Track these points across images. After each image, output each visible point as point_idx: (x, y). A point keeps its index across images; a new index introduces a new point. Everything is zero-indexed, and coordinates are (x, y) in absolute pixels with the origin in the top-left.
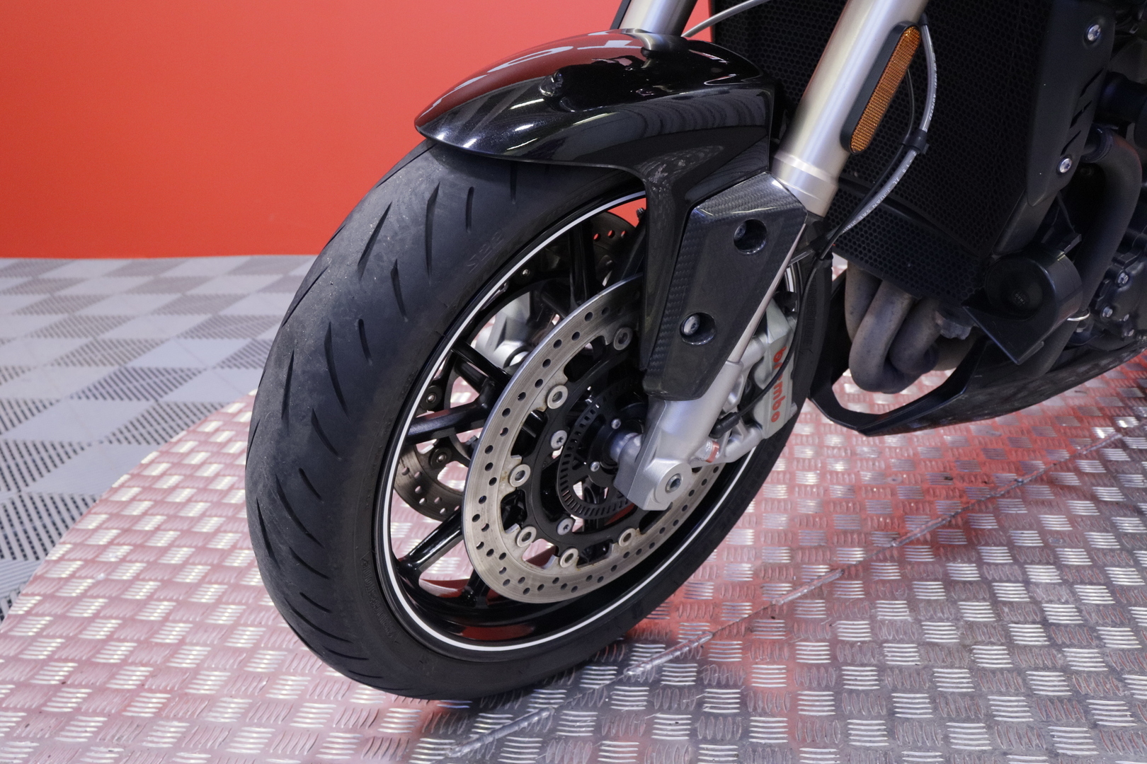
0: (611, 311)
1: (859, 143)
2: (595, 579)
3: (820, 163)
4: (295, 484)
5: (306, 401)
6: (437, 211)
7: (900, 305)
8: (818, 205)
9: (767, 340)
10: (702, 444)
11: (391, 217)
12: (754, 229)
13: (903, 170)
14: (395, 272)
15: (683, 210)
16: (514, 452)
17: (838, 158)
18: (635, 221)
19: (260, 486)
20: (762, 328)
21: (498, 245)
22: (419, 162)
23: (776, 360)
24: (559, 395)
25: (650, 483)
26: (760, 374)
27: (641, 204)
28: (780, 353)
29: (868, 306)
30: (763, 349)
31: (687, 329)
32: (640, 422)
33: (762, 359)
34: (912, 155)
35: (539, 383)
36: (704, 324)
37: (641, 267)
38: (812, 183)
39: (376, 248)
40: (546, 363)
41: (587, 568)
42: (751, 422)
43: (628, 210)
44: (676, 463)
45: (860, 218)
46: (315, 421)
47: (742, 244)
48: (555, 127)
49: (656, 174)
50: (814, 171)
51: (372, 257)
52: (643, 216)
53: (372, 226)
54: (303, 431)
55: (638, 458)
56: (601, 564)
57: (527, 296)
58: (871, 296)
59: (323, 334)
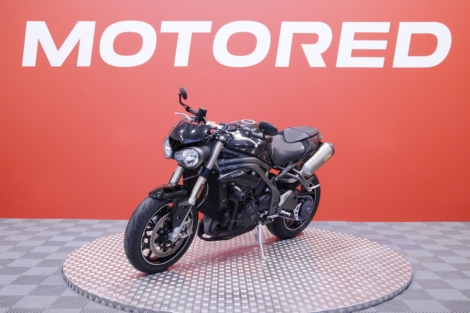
0: (169, 216)
1: (198, 197)
2: (165, 255)
3: (193, 200)
4: (133, 233)
5: (136, 223)
6: (151, 203)
7: (210, 220)
8: (193, 204)
9: (188, 221)
10: (179, 234)
11: (146, 204)
12: (185, 207)
13: (204, 201)
14: (147, 210)
15: (177, 204)
16: (157, 233)
17: (196, 199)
18: (171, 207)
19: (129, 234)
20: (187, 220)
21: (157, 207)
22: (149, 198)
23: (189, 224)
24: (162, 226)
25: (173, 238)
26: (187, 226)
27: (172, 204)
28: (190, 223)
29: (206, 221)
30: (187, 223)
31: (178, 218)
32: (172, 231)
33: (187, 224)
34: (205, 199)
35: (160, 224)
36: (180, 218)
37: (172, 211)
38: (192, 202)
39: (144, 207)
40: (161, 222)
41: (164, 253)
42: (186, 233)
43: (171, 205)
44: (176, 235)
45: (199, 206)
46: (137, 226)
47: (184, 208)
48: (163, 195)
49: (174, 200)
50: (193, 201)
51: (144, 208)
52: (173, 206)
53: (144, 205)
54: (135, 227)
55: (171, 235)
56: (166, 252)
57: (157, 216)
58: (207, 219)
59: (138, 216)
